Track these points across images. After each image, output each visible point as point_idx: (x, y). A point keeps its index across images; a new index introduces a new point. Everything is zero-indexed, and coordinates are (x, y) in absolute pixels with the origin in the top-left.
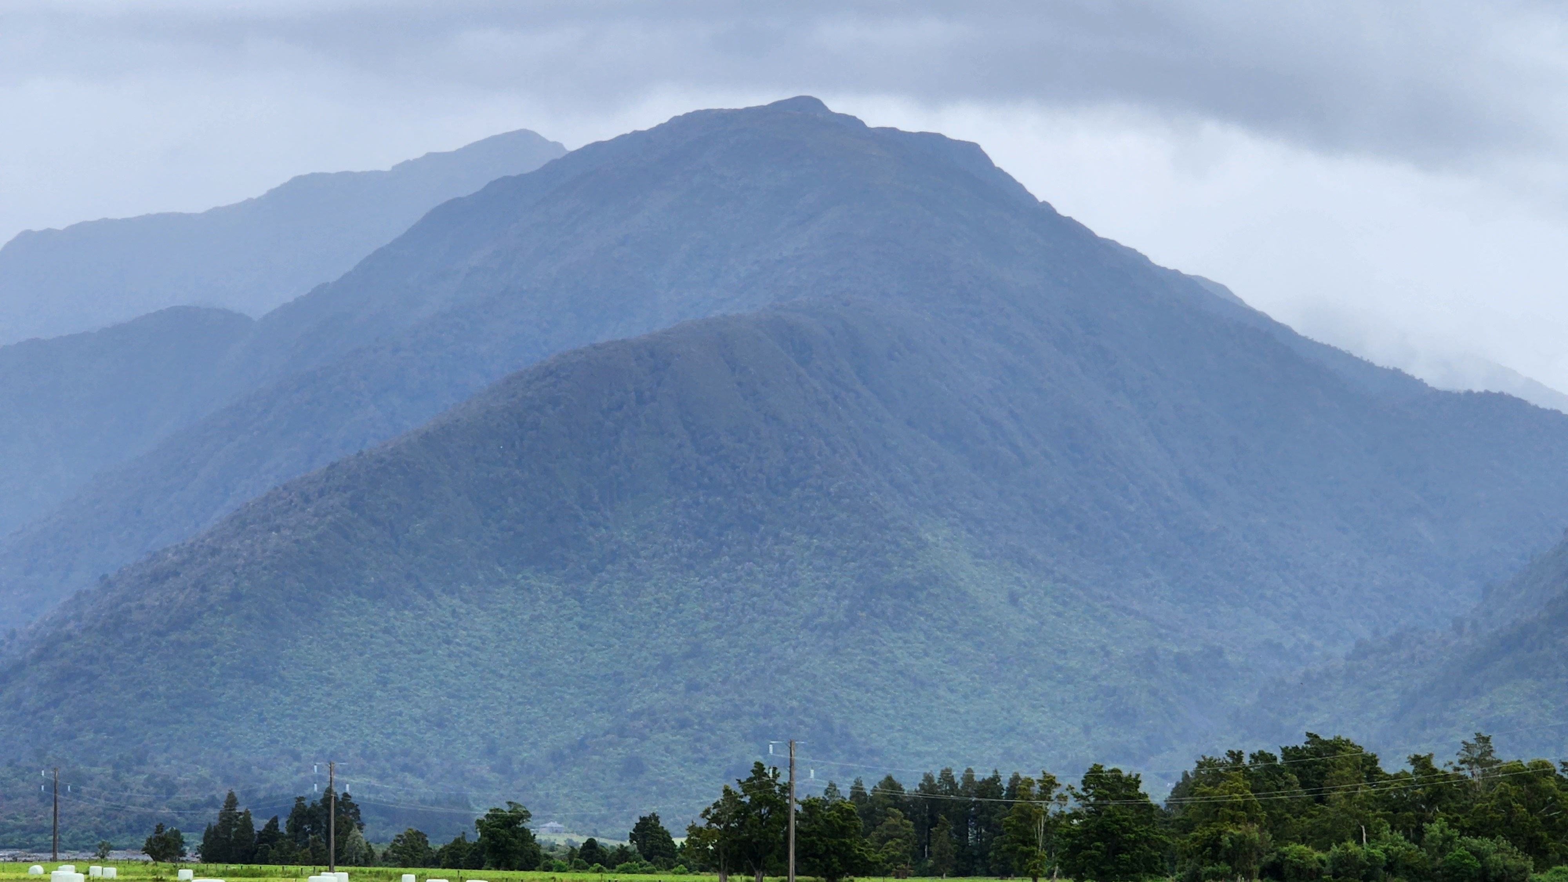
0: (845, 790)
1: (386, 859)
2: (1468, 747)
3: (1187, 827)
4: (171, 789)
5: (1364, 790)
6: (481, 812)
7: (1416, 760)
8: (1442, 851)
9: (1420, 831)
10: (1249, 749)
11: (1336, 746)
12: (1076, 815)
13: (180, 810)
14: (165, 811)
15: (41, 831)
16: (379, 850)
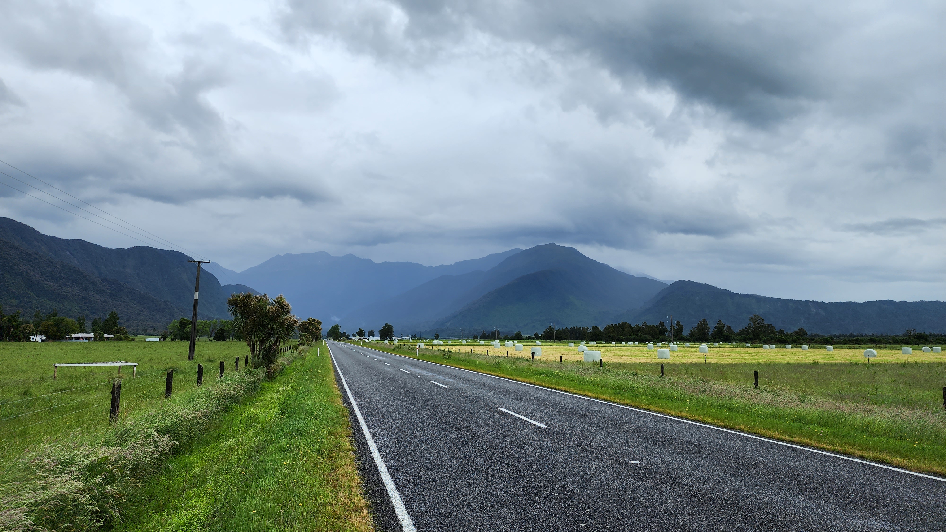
0: (561, 329)
1: (503, 339)
2: (643, 323)
3: (606, 334)
4: (476, 330)
5: (629, 329)
6: (515, 333)
7: (636, 325)
8: (640, 337)
9: (637, 334)
10: (614, 324)
11: (625, 323)
12: (591, 332)
13: (477, 333)
14: (476, 333)
15: (460, 336)
16: (502, 338)
